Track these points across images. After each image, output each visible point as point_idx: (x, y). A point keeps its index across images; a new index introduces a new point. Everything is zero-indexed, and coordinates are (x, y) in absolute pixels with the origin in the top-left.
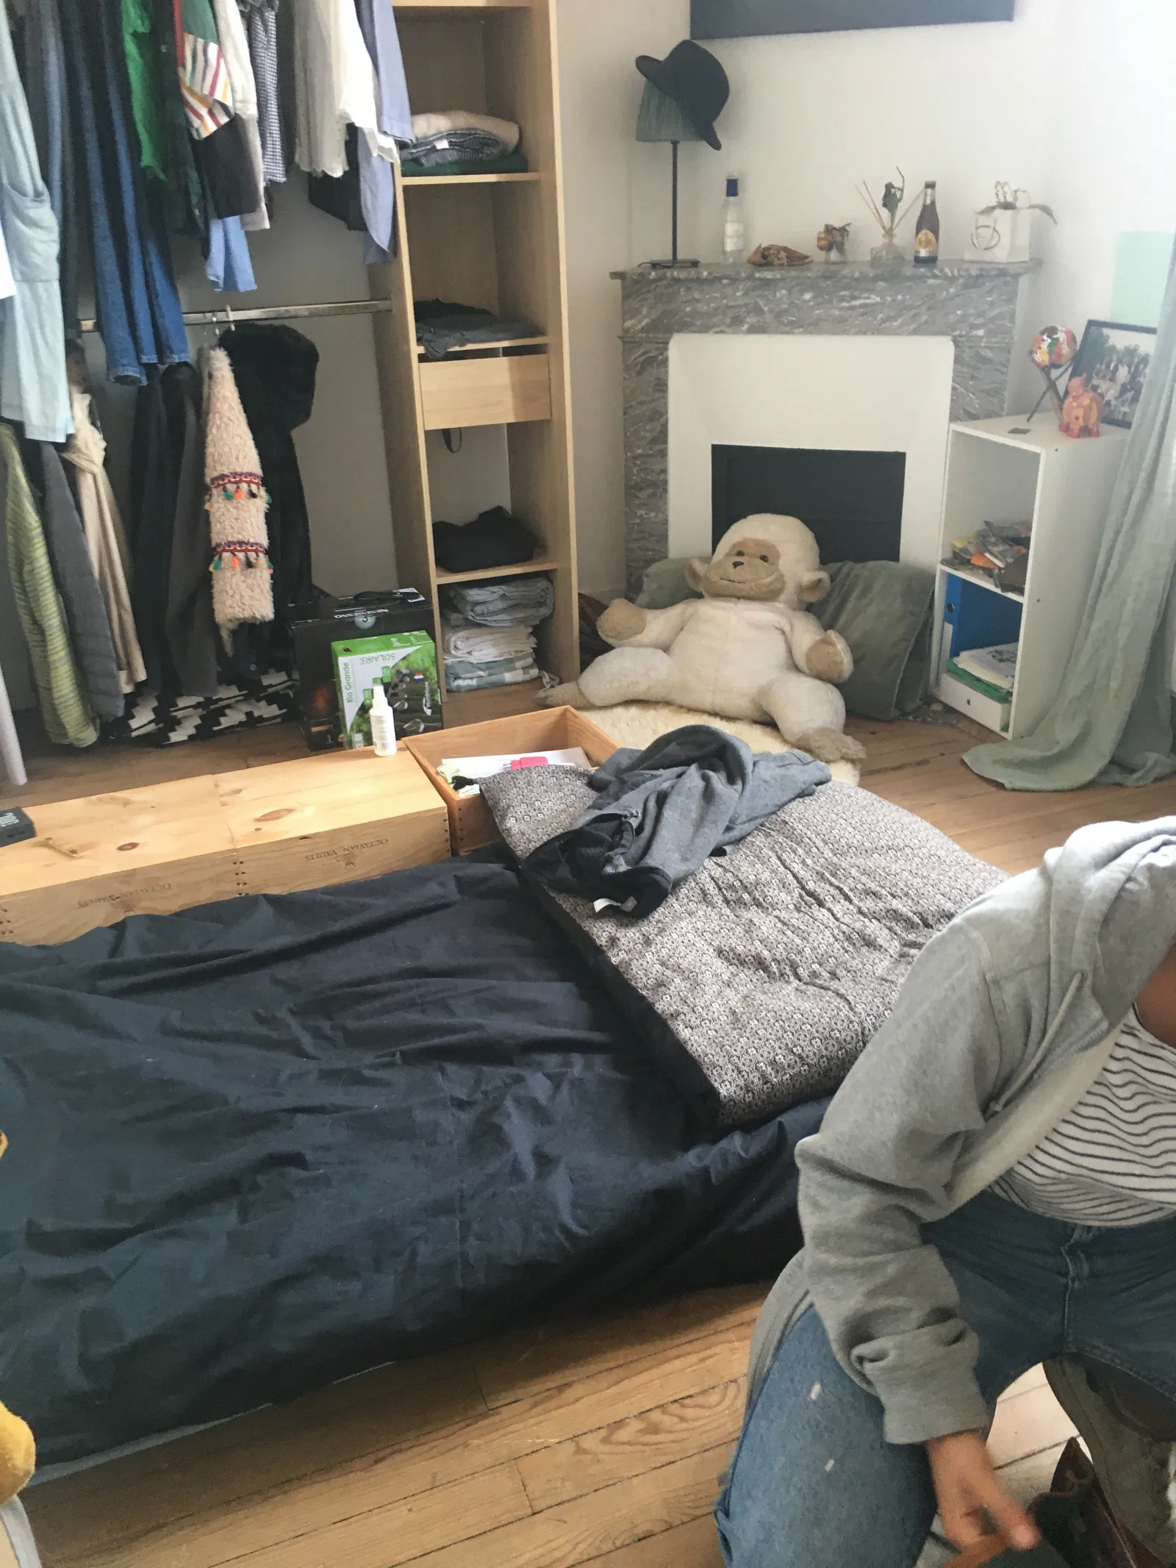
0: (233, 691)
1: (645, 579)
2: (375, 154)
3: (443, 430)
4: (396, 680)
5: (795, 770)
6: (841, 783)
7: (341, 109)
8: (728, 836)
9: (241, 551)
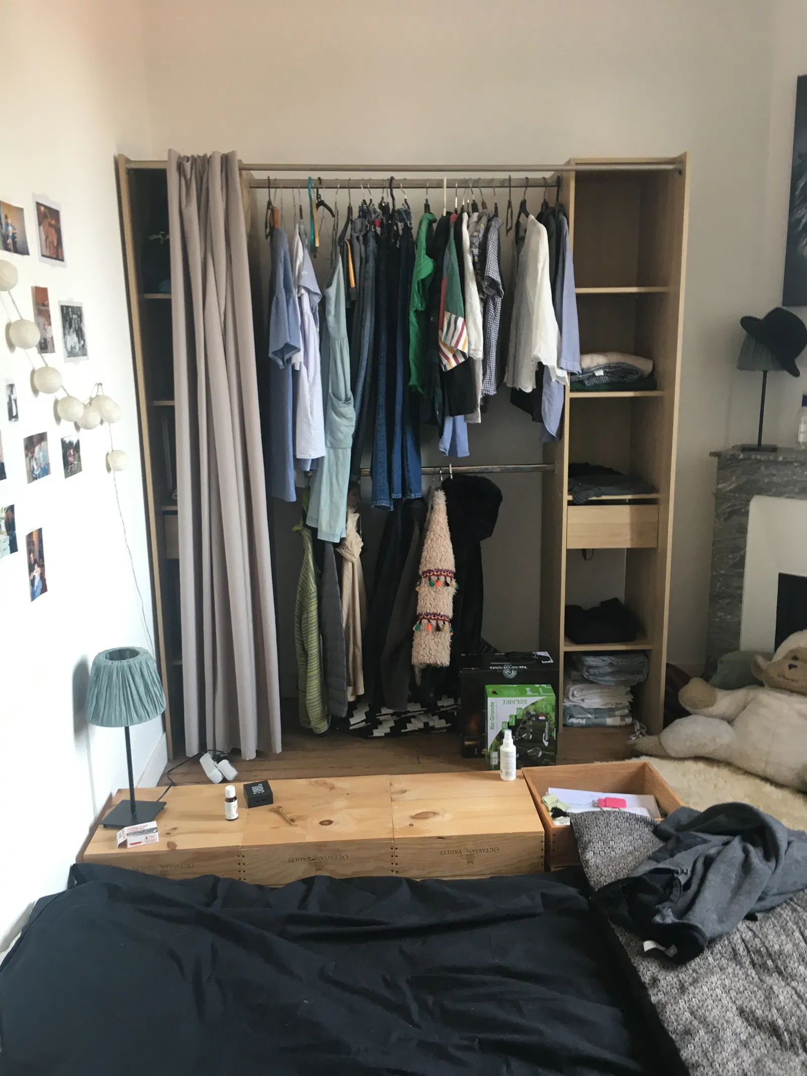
0: (417, 707)
2: (554, 380)
3: (581, 549)
4: (525, 718)
7: (535, 353)
8: (758, 906)
9: (434, 619)
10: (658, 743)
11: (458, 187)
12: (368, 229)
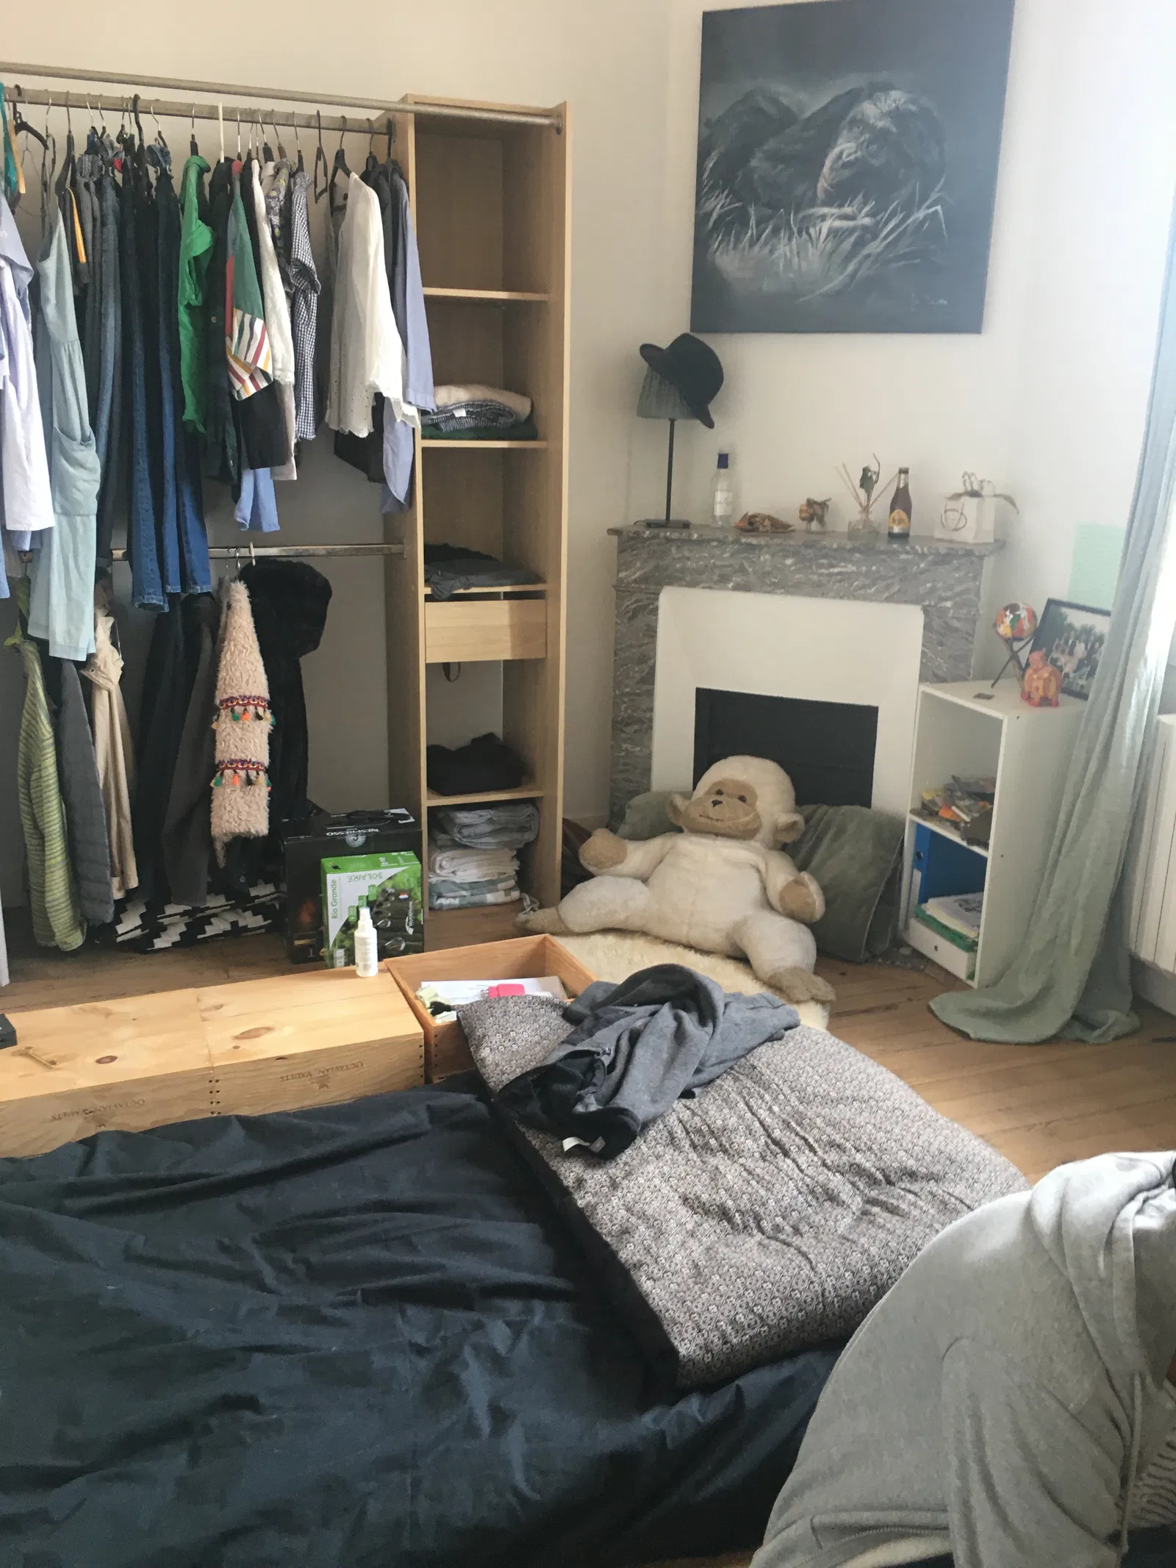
0: (221, 901)
1: (628, 811)
2: (398, 420)
3: (444, 664)
4: (381, 899)
5: (765, 1013)
6: (809, 1028)
7: (371, 379)
8: (697, 1079)
9: (242, 769)
10: (557, 916)
11: (241, 121)
12: (103, 173)
